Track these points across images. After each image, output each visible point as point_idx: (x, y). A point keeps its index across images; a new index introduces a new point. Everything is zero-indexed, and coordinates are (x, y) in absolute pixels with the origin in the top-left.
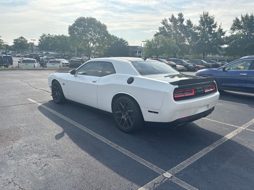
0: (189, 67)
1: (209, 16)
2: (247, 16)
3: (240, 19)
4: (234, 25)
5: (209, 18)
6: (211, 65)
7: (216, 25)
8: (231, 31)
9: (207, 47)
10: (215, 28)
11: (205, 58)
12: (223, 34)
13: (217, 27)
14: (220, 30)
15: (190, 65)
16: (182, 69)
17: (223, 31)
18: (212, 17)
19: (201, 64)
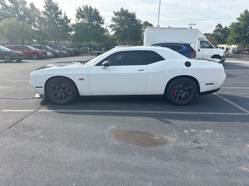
0: (56, 53)
1: (53, 2)
2: (87, 7)
3: (82, 9)
4: (78, 13)
5: (53, 4)
6: (72, 51)
7: (61, 12)
8: (76, 19)
9: (58, 33)
10: (61, 15)
11: (57, 44)
12: (69, 21)
13: (62, 14)
14: (66, 18)
15: (56, 51)
16: (51, 56)
17: (68, 18)
18: (56, 4)
19: (63, 50)
